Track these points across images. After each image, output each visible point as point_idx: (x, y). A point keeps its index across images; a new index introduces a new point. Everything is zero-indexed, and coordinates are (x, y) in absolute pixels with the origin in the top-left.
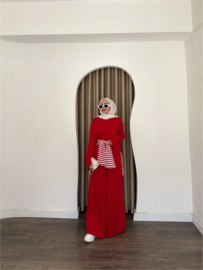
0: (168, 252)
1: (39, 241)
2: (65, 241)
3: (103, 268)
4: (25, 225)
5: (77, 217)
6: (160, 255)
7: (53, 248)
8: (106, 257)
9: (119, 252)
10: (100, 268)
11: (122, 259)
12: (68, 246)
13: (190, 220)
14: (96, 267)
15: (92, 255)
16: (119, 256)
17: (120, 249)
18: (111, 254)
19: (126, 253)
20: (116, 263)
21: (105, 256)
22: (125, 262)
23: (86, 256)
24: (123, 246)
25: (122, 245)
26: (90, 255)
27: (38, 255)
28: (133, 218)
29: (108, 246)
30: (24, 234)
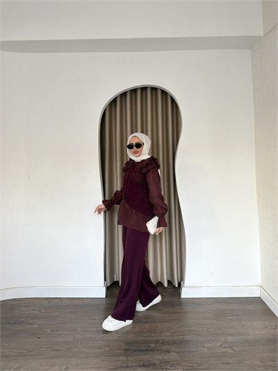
0: (230, 339)
1: (52, 331)
2: (89, 330)
3: (144, 366)
4: (33, 308)
5: (104, 296)
6: (220, 344)
7: (72, 339)
8: (147, 350)
9: (164, 343)
10: (140, 366)
11: (168, 352)
12: (94, 336)
13: (257, 295)
14: (134, 364)
15: (127, 347)
16: (164, 348)
17: (165, 338)
18: (153, 345)
19: (174, 343)
20: (161, 358)
21: (145, 348)
22: (173, 356)
23: (118, 350)
24: (168, 334)
25: (168, 331)
26: (124, 347)
27: (52, 350)
28: (180, 295)
29: (148, 334)
30: (31, 321)
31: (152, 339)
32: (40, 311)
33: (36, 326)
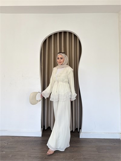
1: (12, 156)
2: (32, 156)
4: (4, 142)
5: (41, 136)
28: (79, 136)
30: (2, 150)
32: (8, 143)
33: (4, 153)
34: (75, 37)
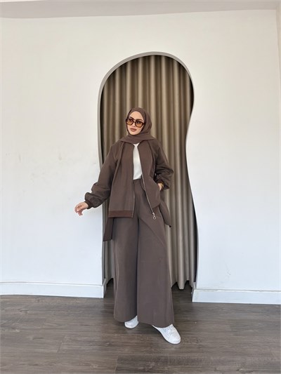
1: (35, 338)
2: (79, 339)
4: (19, 308)
5: (102, 296)
7: (56, 351)
8: (144, 371)
9: (166, 361)
12: (83, 348)
15: (120, 365)
16: (166, 369)
17: (168, 355)
18: (153, 364)
19: (179, 363)
21: (142, 368)
23: (109, 368)
26: (117, 365)
27: (30, 365)
28: (192, 300)
29: (148, 349)
30: (13, 324)
31: (152, 355)
33: (17, 331)
34: (182, 71)
